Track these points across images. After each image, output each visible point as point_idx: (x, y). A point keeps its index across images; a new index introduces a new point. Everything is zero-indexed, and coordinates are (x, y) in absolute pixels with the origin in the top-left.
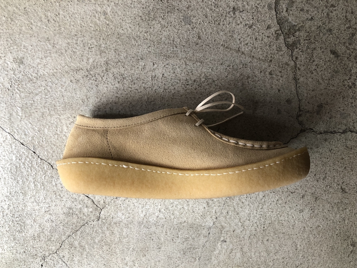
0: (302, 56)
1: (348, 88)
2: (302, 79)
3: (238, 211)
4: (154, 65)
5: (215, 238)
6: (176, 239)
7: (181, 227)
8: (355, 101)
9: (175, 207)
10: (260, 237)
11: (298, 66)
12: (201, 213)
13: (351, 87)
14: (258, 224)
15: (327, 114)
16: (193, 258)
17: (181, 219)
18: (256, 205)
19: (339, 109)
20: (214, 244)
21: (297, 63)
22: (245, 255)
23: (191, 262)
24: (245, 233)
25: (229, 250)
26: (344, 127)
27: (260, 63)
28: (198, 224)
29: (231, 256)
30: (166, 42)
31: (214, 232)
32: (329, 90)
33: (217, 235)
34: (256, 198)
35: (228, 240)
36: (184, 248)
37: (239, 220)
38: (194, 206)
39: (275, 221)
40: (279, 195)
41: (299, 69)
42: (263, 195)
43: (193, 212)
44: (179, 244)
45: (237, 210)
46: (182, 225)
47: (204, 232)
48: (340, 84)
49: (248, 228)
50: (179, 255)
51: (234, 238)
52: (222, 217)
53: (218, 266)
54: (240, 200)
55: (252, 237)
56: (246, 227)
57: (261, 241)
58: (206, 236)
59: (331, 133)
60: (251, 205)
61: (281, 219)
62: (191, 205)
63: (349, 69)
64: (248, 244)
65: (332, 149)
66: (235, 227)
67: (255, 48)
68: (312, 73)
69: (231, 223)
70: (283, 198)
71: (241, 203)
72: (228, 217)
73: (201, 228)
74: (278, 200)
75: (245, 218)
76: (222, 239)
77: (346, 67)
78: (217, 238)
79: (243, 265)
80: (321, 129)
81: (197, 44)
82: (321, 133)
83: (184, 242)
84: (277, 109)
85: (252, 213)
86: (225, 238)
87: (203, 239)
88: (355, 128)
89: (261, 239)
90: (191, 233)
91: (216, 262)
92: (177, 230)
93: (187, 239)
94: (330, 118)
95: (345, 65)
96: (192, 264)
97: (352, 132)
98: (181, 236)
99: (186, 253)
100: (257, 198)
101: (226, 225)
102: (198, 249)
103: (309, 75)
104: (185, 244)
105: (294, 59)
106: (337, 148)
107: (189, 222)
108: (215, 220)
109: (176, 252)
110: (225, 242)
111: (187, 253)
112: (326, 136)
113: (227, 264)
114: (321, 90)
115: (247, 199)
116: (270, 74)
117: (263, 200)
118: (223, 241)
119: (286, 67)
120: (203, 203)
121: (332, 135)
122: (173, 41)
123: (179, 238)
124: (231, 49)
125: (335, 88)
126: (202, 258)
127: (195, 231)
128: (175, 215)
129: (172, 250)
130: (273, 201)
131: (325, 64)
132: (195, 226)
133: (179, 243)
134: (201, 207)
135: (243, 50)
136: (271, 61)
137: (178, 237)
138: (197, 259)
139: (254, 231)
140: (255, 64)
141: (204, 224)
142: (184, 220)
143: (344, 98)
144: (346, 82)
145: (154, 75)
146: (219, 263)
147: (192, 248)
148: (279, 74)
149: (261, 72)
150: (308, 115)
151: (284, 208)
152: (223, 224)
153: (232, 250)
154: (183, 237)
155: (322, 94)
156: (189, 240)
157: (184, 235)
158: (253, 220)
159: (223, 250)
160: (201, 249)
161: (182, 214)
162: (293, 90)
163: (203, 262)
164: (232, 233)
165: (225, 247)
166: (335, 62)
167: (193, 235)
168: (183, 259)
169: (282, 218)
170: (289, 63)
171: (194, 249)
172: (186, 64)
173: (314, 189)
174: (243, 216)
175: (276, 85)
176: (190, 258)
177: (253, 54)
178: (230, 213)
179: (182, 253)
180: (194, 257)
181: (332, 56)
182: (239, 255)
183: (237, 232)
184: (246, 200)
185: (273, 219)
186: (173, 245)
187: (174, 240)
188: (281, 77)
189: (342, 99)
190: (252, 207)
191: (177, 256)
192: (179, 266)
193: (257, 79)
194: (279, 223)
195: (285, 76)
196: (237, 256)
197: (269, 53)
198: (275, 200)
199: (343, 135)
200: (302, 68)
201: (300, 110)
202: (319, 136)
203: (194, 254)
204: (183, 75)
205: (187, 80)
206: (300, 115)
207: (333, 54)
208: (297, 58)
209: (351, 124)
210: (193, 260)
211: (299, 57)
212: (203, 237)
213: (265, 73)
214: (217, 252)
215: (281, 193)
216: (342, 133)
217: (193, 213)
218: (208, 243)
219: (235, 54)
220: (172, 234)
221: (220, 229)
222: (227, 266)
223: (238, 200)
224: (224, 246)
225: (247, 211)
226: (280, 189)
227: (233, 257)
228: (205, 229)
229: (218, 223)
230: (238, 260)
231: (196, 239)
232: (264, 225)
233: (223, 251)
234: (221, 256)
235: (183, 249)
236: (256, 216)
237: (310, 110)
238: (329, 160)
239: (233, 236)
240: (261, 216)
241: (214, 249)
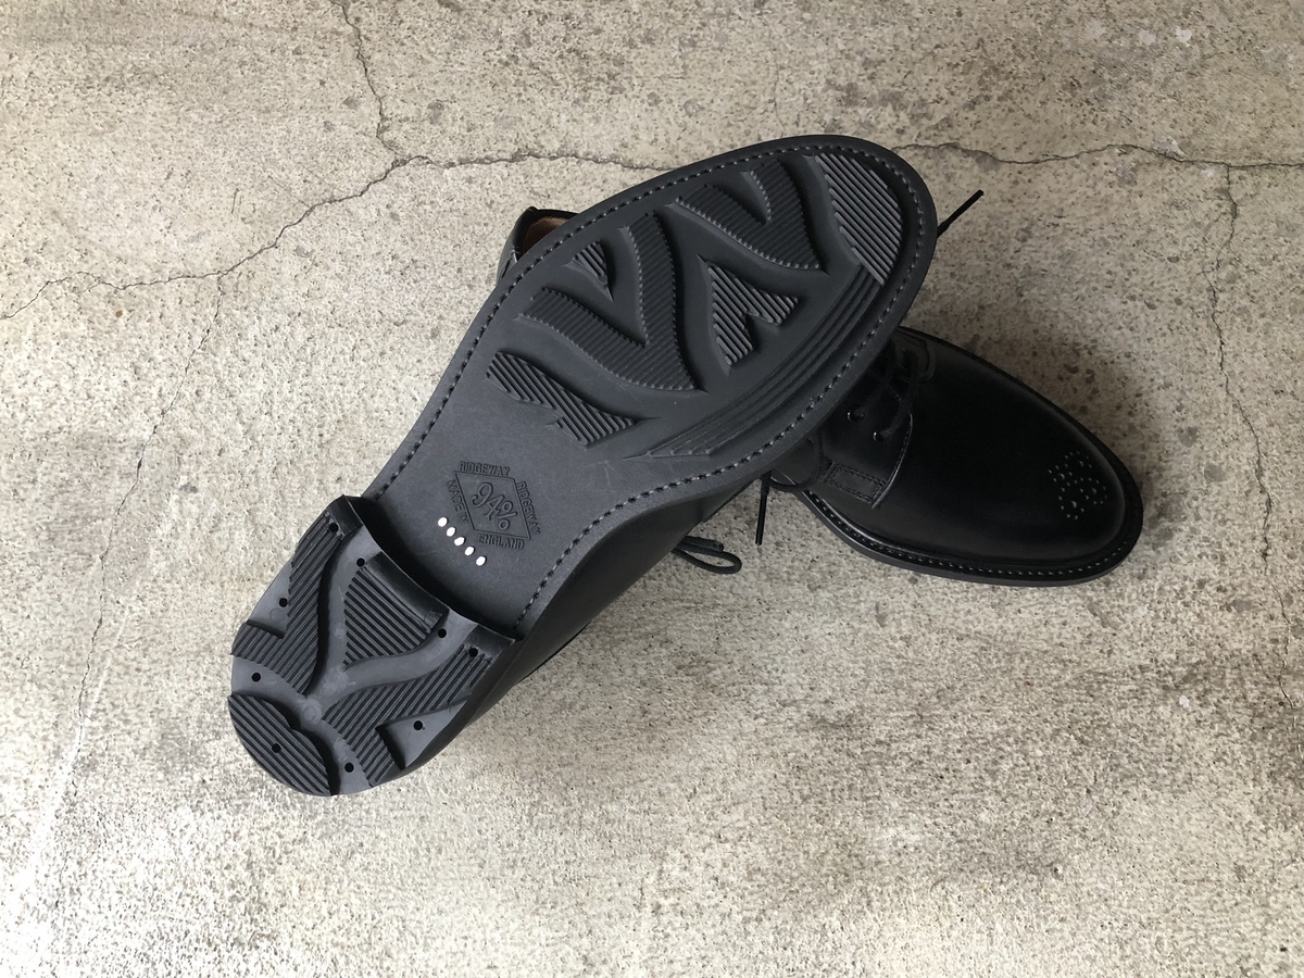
0: (371, 15)
1: (499, 65)
2: (377, 57)
3: (231, 389)
4: (11, 57)
5: (159, 478)
6: (25, 490)
7: (48, 447)
8: (525, 90)
9: (31, 385)
10: (313, 470)
11: (364, 33)
12: (114, 400)
13: (507, 64)
14: (299, 424)
15: (459, 122)
16: (82, 554)
17: (48, 423)
18: (288, 365)
19: (489, 110)
20: (154, 500)
21: (362, 28)
22: (264, 536)
23: (74, 569)
24: (258, 458)
25: (206, 520)
26: (513, 148)
27: (269, 36)
28: (105, 434)
29: (217, 542)
30: (46, 17)
31: (156, 458)
32: (452, 73)
33: (166, 468)
34: (286, 345)
35: (203, 484)
36: (52, 518)
37: (234, 417)
38: (93, 379)
39: (355, 412)
40: (357, 334)
41: (368, 39)
42: (307, 336)
43: (89, 397)
44: (37, 505)
45: (227, 383)
46: (52, 440)
47: (122, 460)
48: (477, 60)
49: (268, 440)
50: (32, 546)
51: (222, 476)
52: (183, 410)
53: (168, 581)
54: (234, 352)
55: (285, 470)
56: (259, 438)
57: (316, 483)
58: (129, 475)
59: (481, 161)
60: (271, 366)
61: (375, 406)
62: (82, 378)
63: (493, 30)
64: (272, 498)
65: (492, 202)
66: (225, 438)
67: (255, 9)
68: (403, 44)
69: (209, 426)
70: (371, 341)
71: (239, 363)
72: (199, 407)
73: (112, 448)
74: (354, 348)
75: (257, 408)
76: (183, 480)
77: (484, 27)
78: (167, 480)
79: (261, 576)
80: (451, 156)
81: (117, 13)
82: (452, 165)
83: (52, 498)
84: (321, 121)
85: (276, 390)
86: (194, 476)
87: (118, 483)
88: (542, 147)
89: (316, 476)
90: (77, 467)
91: (163, 565)
92: (33, 459)
93: (63, 487)
94: (469, 130)
95: (480, 23)
96: (78, 576)
97: (537, 156)
98: (46, 478)
99: (58, 539)
100: (290, 345)
101: (194, 432)
102: (99, 522)
103: (396, 47)
104: (56, 505)
105: (352, 21)
106: (506, 198)
107: (74, 430)
108: (158, 420)
109: (24, 535)
110: (194, 490)
111: (63, 538)
112: (468, 170)
113: (201, 575)
114: (431, 74)
115: (258, 349)
116: (296, 52)
117: (309, 350)
118: (185, 487)
119: (335, 36)
120: (123, 368)
121: (485, 167)
122: (62, 13)
123: (39, 485)
124: (196, 16)
125: (468, 69)
126: (114, 551)
127: (92, 457)
128: (30, 410)
129: (11, 528)
130: (342, 352)
131: (430, 26)
132: (94, 441)
133: (37, 501)
134: (115, 382)
135: (226, 15)
136: (295, 29)
137: (34, 481)
138: (97, 557)
139: (290, 448)
140: (256, 39)
141: (122, 435)
142: (58, 425)
143: (494, 86)
144: (491, 55)
145: (8, 75)
146: (173, 568)
147: (79, 519)
148: (321, 52)
149: (273, 51)
150: (406, 126)
151: (379, 370)
152: (185, 431)
153: (218, 518)
154: (52, 480)
155: (436, 83)
156: (70, 489)
157: (54, 473)
158: (281, 412)
159: (188, 520)
160: (109, 520)
161: (51, 405)
162: (358, 79)
163: (116, 570)
164: (216, 458)
165: (194, 509)
166: (454, 21)
167: (86, 473)
168: (46, 558)
169: (378, 403)
170: (341, 29)
171: (87, 520)
172: (88, 50)
173: (466, 311)
174: (247, 402)
175: (313, 73)
176: (72, 556)
177: (249, 20)
178: (207, 396)
179: (44, 536)
180: (86, 550)
181: (444, 10)
182: (242, 537)
183: (232, 454)
184: (254, 352)
185: (347, 407)
186: (16, 509)
187: (21, 492)
188: (324, 56)
189: (490, 88)
190: (276, 372)
191: (27, 551)
192: (28, 586)
193: (264, 66)
194: (369, 418)
195: (333, 54)
196: (236, 542)
197: (289, 14)
198: (346, 349)
199: (514, 165)
200: (375, 37)
201: (384, 119)
202: (447, 172)
203: (86, 541)
204: (80, 69)
205: (88, 78)
206: (386, 129)
207: (448, 6)
208: (358, 19)
209: (531, 138)
210: (81, 563)
211: (363, 16)
212: (117, 477)
213: (283, 53)
214: (167, 528)
215: (361, 327)
216: (512, 161)
217: (88, 402)
218: (134, 497)
219: (206, 23)
220: (16, 473)
221: (175, 446)
222: (204, 580)
223: (229, 354)
224: (189, 505)
225: (260, 387)
226: (359, 317)
227: (224, 547)
228: (127, 450)
229: (168, 429)
230: (242, 557)
231: (94, 485)
232: (320, 427)
233: (188, 526)
234: (180, 542)
235: (46, 524)
236: (291, 400)
237: (410, 115)
238: (490, 228)
239: (218, 469)
240: (308, 399)
241: (157, 517)
